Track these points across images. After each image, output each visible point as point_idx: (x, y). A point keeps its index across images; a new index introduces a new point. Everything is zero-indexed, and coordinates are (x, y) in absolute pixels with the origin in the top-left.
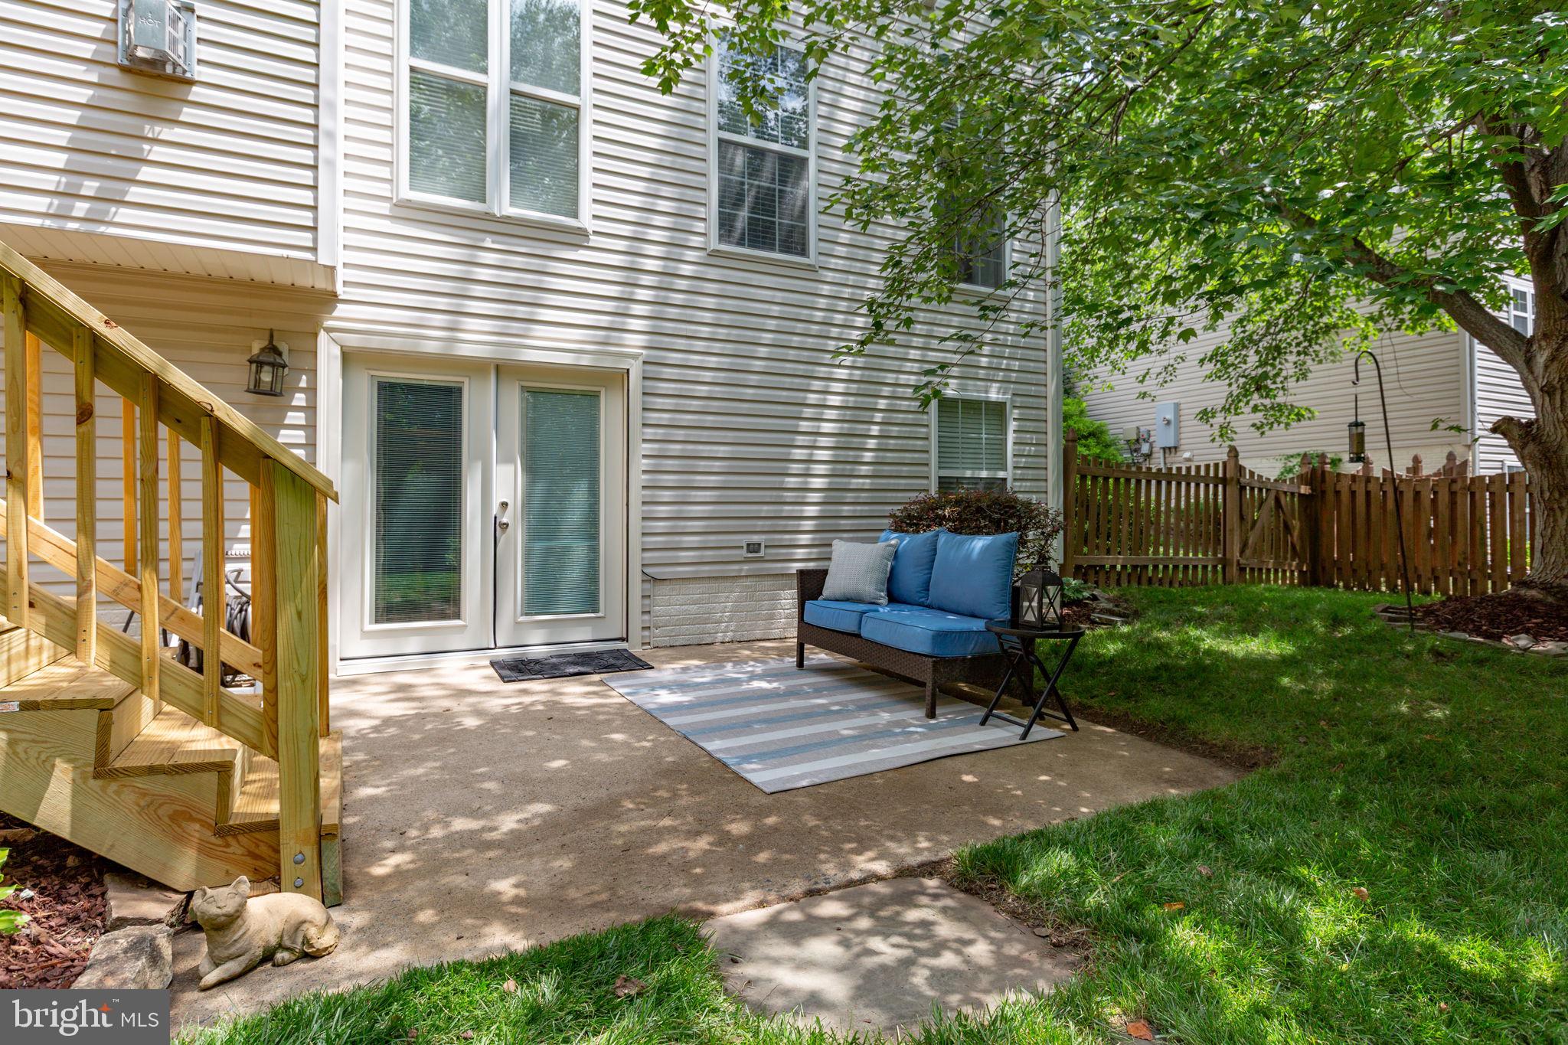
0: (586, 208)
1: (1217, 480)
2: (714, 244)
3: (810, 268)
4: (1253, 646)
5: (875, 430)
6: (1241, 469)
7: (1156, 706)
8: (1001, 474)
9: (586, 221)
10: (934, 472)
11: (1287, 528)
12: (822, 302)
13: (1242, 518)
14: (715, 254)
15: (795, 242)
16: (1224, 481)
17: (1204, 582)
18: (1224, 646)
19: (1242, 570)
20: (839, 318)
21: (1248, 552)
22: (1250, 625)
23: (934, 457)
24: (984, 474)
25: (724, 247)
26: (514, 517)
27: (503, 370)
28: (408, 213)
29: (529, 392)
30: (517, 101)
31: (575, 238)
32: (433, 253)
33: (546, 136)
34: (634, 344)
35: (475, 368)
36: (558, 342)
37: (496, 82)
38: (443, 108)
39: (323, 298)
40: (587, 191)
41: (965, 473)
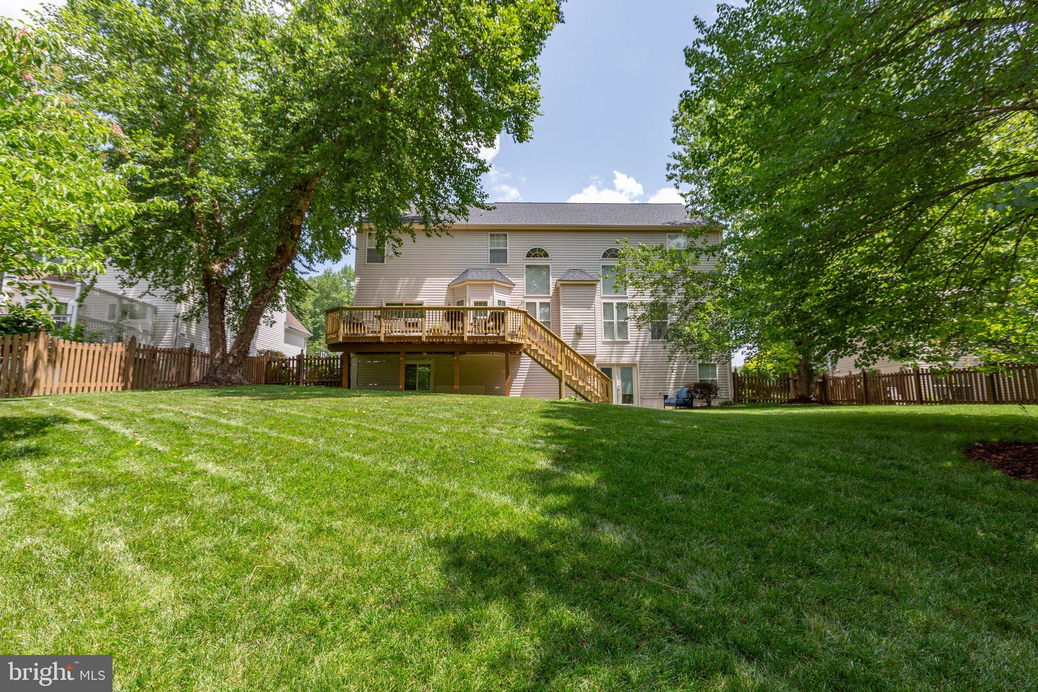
2: (651, 340)
5: (684, 371)
8: (715, 379)
9: (629, 340)
10: (698, 379)
15: (666, 338)
23: (698, 376)
24: (710, 379)
26: (620, 388)
27: (618, 365)
28: (604, 343)
29: (622, 368)
30: (618, 323)
31: (628, 343)
32: (607, 348)
33: (623, 327)
34: (638, 359)
35: (614, 365)
36: (625, 360)
37: (615, 321)
38: (608, 327)
39: (594, 357)
40: (629, 335)
41: (706, 378)
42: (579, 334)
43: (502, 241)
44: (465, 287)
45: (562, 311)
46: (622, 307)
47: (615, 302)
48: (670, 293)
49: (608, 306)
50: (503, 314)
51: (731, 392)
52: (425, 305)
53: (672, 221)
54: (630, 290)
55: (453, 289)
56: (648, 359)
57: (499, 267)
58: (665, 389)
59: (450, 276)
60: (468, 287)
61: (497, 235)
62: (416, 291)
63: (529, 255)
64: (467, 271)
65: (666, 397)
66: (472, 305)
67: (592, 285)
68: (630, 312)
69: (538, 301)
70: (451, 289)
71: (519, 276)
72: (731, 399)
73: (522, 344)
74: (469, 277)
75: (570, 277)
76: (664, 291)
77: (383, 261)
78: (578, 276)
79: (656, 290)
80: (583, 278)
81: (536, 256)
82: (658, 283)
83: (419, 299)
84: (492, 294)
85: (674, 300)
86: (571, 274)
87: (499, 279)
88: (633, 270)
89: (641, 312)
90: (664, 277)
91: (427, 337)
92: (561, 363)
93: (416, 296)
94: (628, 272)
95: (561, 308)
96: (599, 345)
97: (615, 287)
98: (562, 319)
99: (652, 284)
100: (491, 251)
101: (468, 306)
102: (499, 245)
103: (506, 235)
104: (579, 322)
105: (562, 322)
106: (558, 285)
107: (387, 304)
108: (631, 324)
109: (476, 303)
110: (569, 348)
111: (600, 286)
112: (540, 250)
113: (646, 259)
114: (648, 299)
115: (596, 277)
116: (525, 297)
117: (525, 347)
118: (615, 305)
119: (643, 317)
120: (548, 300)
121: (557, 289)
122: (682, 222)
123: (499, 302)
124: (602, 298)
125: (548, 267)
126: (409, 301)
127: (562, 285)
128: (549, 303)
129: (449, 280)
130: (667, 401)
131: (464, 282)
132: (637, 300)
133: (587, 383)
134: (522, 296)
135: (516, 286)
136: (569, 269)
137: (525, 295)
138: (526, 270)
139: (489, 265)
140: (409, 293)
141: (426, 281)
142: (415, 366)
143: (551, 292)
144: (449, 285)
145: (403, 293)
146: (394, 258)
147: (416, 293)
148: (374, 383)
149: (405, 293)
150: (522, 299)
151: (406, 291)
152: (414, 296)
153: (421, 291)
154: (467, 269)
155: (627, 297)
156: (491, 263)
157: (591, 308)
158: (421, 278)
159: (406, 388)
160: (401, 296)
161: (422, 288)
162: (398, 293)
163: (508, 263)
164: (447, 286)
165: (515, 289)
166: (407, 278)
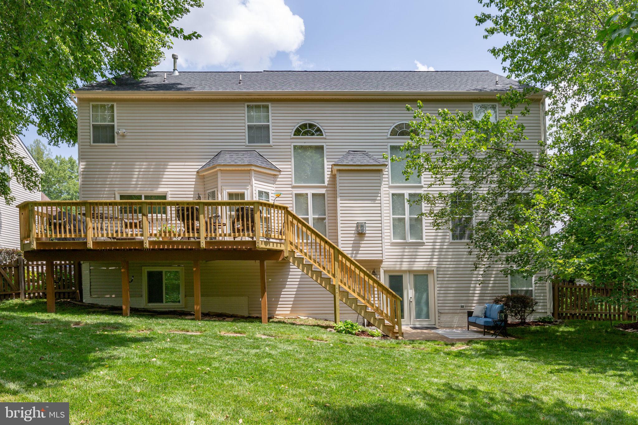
0: (424, 237)
2: (451, 241)
5: (492, 279)
8: (531, 288)
9: (424, 240)
10: (510, 288)
14: (451, 243)
23: (509, 285)
24: (525, 289)
25: (454, 241)
26: (413, 300)
27: (410, 272)
28: (393, 244)
29: (415, 275)
30: (411, 219)
31: (423, 244)
32: (397, 251)
33: (416, 224)
34: (435, 264)
35: (405, 271)
36: (420, 265)
37: (407, 216)
38: (398, 223)
39: (381, 262)
40: (424, 234)
41: (520, 289)
42: (360, 234)
43: (263, 114)
44: (216, 174)
45: (339, 205)
46: (416, 199)
47: (406, 192)
48: (478, 181)
49: (397, 198)
50: (252, 210)
51: (549, 306)
52: (169, 199)
53: (479, 87)
54: (426, 177)
55: (203, 177)
56: (449, 265)
57: (260, 148)
58: (469, 301)
59: (199, 159)
60: (219, 175)
61: (258, 107)
62: (156, 180)
63: (298, 132)
64: (219, 153)
65: (470, 314)
66: (226, 199)
67: (377, 171)
68: (425, 207)
69: (310, 192)
70: (201, 177)
71: (285, 160)
72: (549, 314)
73: (281, 251)
74: (220, 161)
75: (349, 161)
76: (471, 178)
77: (114, 142)
78: (359, 160)
79: (460, 176)
80: (365, 162)
81: (306, 133)
82: (462, 167)
83: (161, 190)
84: (250, 183)
85: (483, 190)
86: (350, 157)
87: (259, 163)
88: (431, 150)
89: (439, 207)
90: (472, 159)
91: (151, 243)
92: (334, 275)
93: (157, 185)
94: (423, 152)
95: (338, 199)
96: (387, 247)
97: (406, 172)
98: (339, 215)
99: (455, 169)
100: (250, 127)
101: (220, 200)
102: (259, 120)
103: (267, 107)
104: (361, 219)
105: (339, 219)
106: (335, 172)
107: (122, 197)
108: (427, 221)
109: (231, 195)
110: (344, 256)
111: (387, 172)
112: (311, 126)
113: (448, 133)
114: (449, 189)
115: (382, 161)
116: (294, 187)
117: (286, 254)
118: (407, 197)
119: (442, 214)
120: (323, 191)
121: (333, 177)
122: (493, 88)
123: (260, 193)
124: (390, 187)
125: (321, 148)
126: (149, 192)
127: (339, 171)
128: (324, 195)
129: (197, 166)
130: (472, 319)
131: (214, 167)
132: (435, 191)
133: (368, 301)
134: (290, 186)
135: (282, 173)
136: (347, 150)
137: (294, 184)
138: (294, 152)
139: (247, 146)
140: (148, 183)
141: (169, 167)
142: (160, 273)
143: (327, 180)
144: (198, 172)
145: (140, 183)
146: (126, 137)
147: (157, 182)
148: (111, 295)
149: (143, 183)
150: (290, 189)
151: (144, 179)
152: (155, 186)
153: (164, 180)
154: (219, 150)
155: (422, 187)
156: (249, 143)
157: (377, 202)
158: (163, 163)
159: (150, 300)
160: (139, 186)
161: (165, 176)
162: (134, 183)
163: (271, 143)
164: (195, 173)
165: (280, 176)
166: (145, 163)
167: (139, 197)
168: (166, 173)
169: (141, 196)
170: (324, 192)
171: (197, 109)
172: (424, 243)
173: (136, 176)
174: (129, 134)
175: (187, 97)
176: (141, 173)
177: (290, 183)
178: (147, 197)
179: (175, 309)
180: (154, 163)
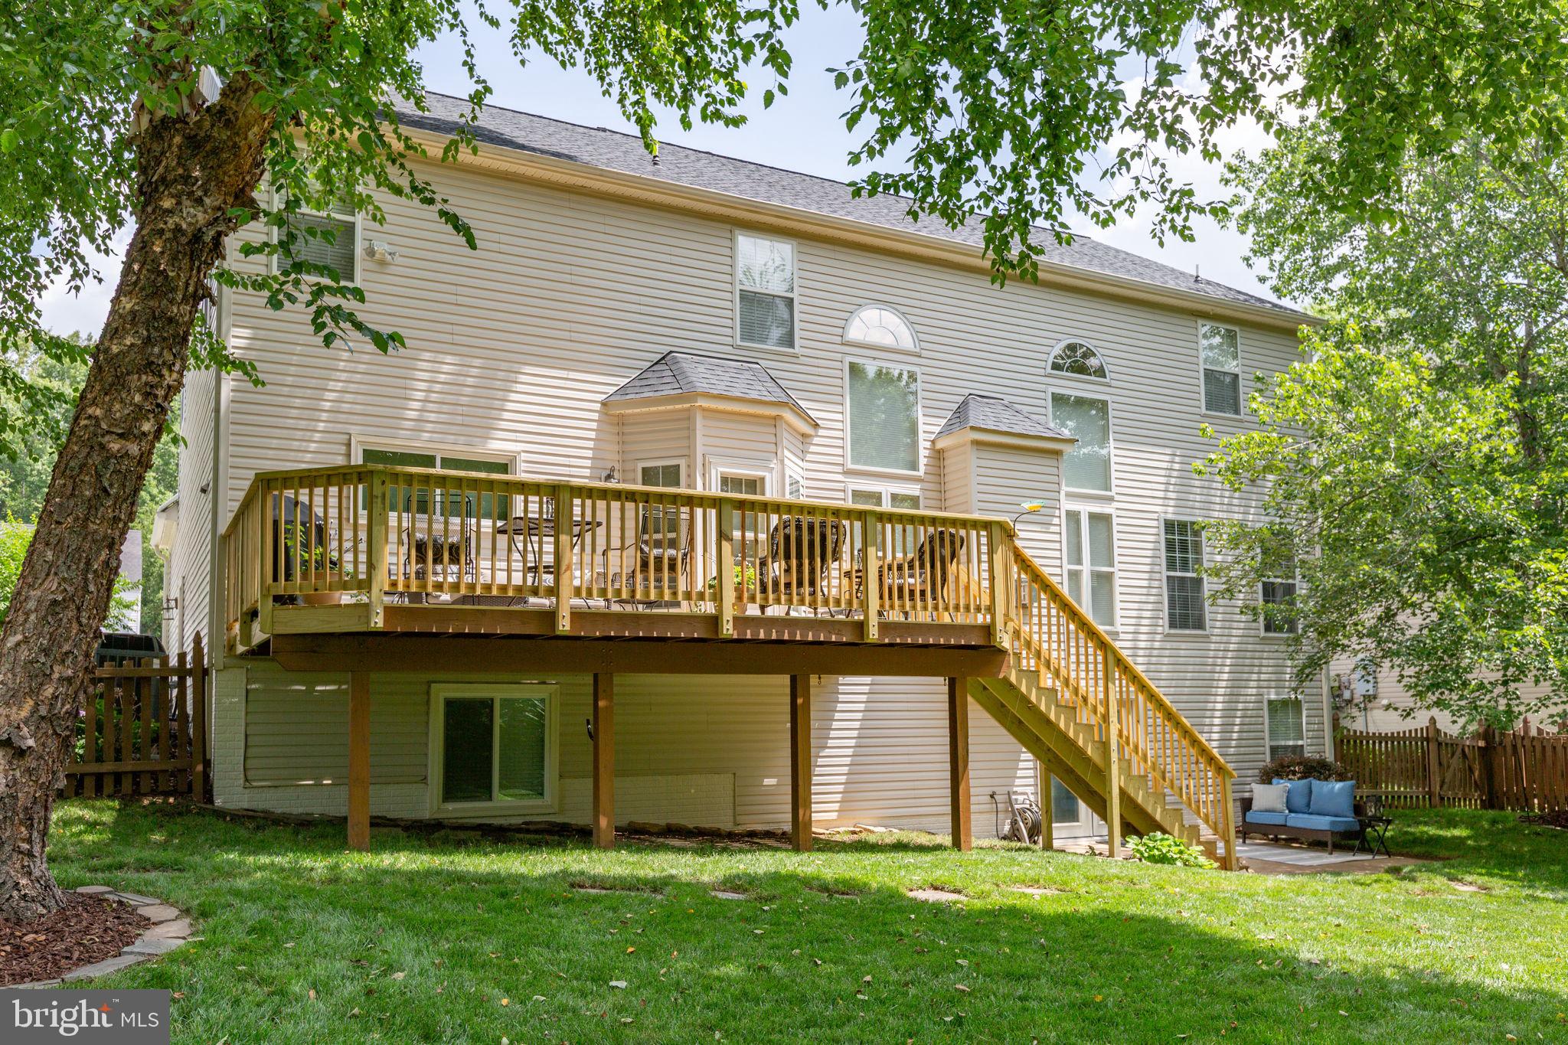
0: (1118, 620)
1: (1423, 739)
2: (1167, 630)
3: (1207, 636)
4: (1457, 832)
5: (1238, 721)
6: (1438, 731)
7: (1417, 850)
8: (1300, 743)
9: (1120, 629)
10: (1268, 743)
11: (1471, 770)
12: (1211, 654)
13: (1440, 764)
14: (1168, 635)
15: (1200, 624)
16: (1427, 739)
17: (1418, 806)
18: (1441, 833)
19: (1442, 799)
20: (1219, 661)
21: (1445, 787)
22: (1452, 823)
23: (1267, 735)
24: (1291, 743)
25: (1173, 631)
30: (1093, 574)
33: (1103, 587)
37: (1086, 568)
40: (1118, 613)
41: (1283, 743)
46: (1101, 528)
47: (1085, 509)
49: (1072, 522)
52: (521, 474)
54: (1120, 478)
55: (621, 422)
57: (770, 357)
59: (608, 367)
60: (699, 422)
62: (483, 413)
64: (665, 357)
68: (1118, 546)
69: (886, 489)
70: (616, 417)
71: (829, 397)
75: (993, 420)
77: (350, 278)
78: (1012, 421)
80: (1031, 429)
83: (497, 446)
84: (776, 453)
86: (988, 412)
93: (486, 430)
94: (1113, 416)
100: (745, 297)
106: (943, 443)
107: (370, 456)
108: (1121, 581)
116: (848, 473)
118: (1085, 520)
120: (914, 490)
121: (937, 457)
123: (791, 483)
125: (911, 378)
126: (461, 450)
127: (976, 443)
128: (917, 500)
129: (608, 384)
131: (681, 399)
132: (1135, 510)
134: (839, 469)
135: (821, 432)
136: (967, 392)
137: (850, 466)
138: (851, 378)
139: (739, 348)
140: (459, 419)
141: (523, 378)
142: (487, 705)
143: (923, 461)
144: (604, 404)
145: (432, 417)
146: (392, 269)
147: (485, 419)
148: (318, 779)
149: (443, 417)
150: (840, 477)
151: (445, 408)
152: (479, 432)
153: (506, 415)
154: (666, 349)
155: (1111, 499)
156: (742, 339)
157: (1053, 529)
158: (504, 366)
159: (451, 792)
160: (429, 427)
161: (510, 406)
162: (412, 414)
163: (797, 350)
164: (598, 406)
165: (816, 440)
166: (449, 359)
167: (429, 461)
168: (513, 396)
169: (433, 458)
170: (917, 493)
171: (608, 220)
172: (1117, 633)
173: (420, 395)
174: (398, 260)
175: (580, 182)
176: (438, 387)
177: (840, 460)
178: (447, 463)
179: (528, 819)
180: (477, 362)
